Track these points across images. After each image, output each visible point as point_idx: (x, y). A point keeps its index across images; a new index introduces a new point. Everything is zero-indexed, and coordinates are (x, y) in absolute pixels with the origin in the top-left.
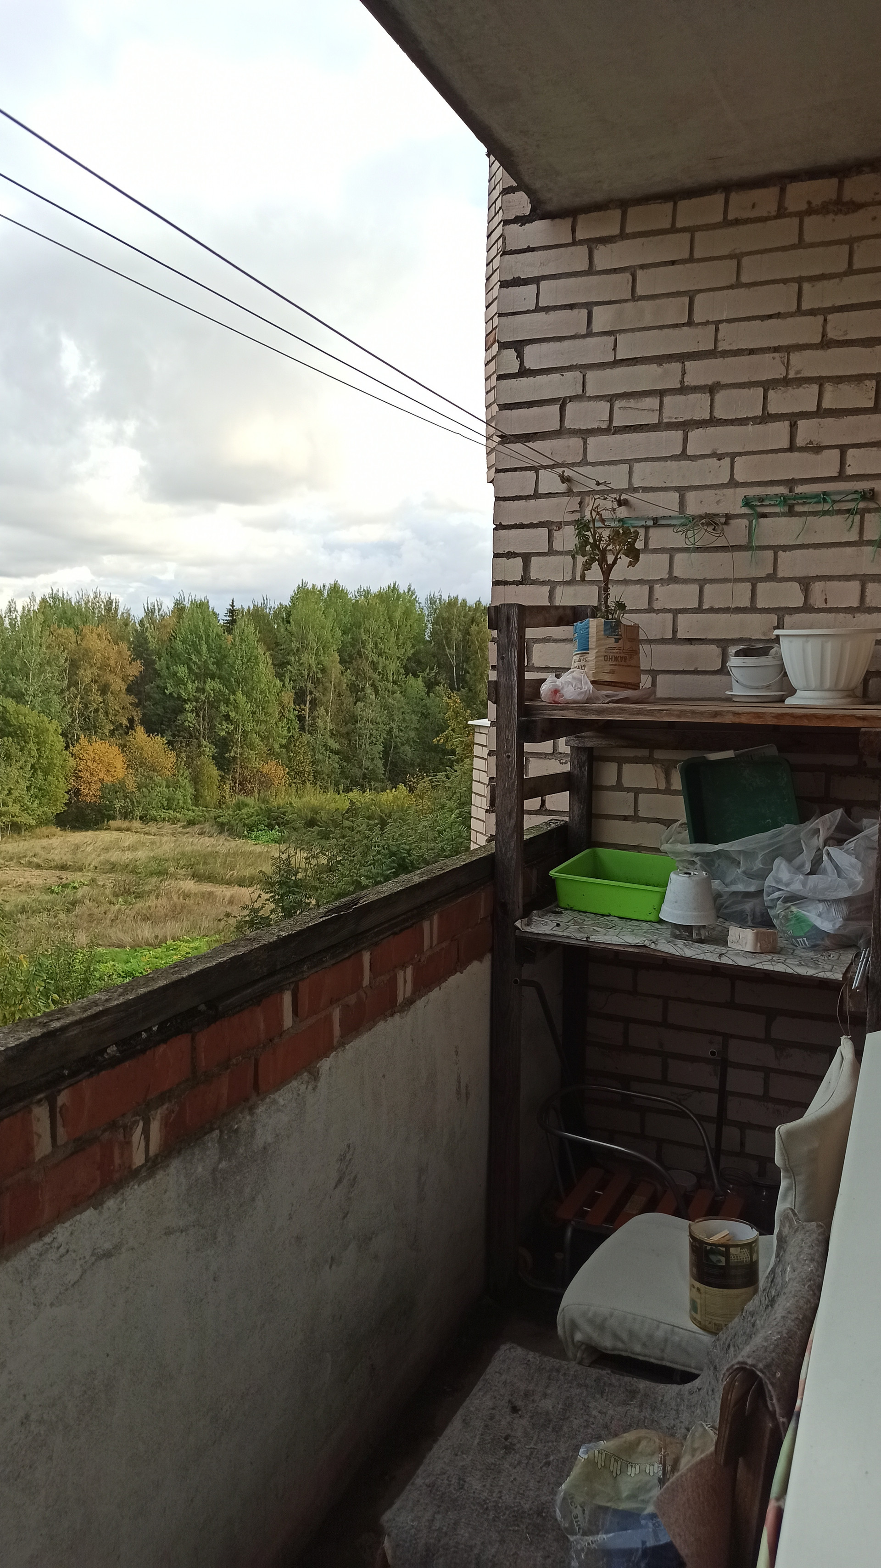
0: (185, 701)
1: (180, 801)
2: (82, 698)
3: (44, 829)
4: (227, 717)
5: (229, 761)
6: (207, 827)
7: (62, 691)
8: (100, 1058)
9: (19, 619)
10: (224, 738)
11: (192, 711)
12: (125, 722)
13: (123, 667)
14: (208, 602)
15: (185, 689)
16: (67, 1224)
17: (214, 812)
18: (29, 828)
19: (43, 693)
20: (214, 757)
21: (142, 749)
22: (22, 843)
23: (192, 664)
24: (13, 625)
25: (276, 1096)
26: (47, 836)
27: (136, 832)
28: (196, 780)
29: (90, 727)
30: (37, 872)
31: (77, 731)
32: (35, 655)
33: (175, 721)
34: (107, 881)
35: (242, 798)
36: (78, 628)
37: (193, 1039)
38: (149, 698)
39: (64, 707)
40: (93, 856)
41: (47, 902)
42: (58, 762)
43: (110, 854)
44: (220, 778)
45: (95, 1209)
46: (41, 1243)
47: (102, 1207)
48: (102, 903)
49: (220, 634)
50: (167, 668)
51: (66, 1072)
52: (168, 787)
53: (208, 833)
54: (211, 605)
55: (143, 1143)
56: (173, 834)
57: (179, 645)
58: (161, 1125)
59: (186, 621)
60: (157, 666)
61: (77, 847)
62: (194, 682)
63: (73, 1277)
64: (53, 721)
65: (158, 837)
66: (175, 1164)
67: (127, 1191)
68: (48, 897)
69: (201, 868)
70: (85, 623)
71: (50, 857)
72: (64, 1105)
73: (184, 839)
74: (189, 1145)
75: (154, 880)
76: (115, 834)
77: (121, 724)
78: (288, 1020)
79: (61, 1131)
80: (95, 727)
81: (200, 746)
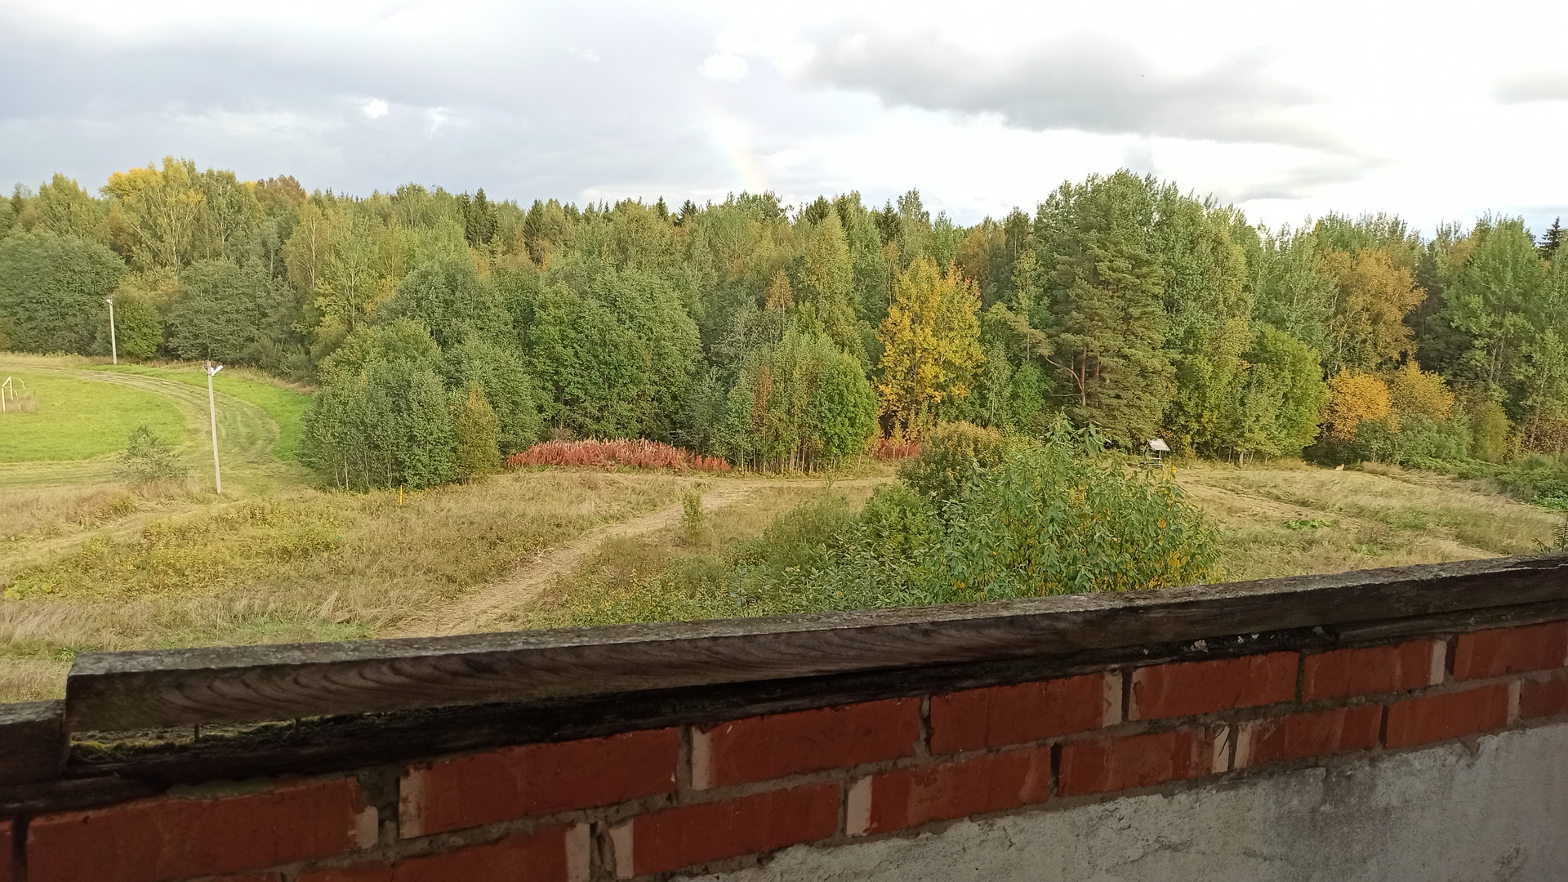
0: (1475, 337)
1: (1452, 450)
2: (1349, 327)
3: (1289, 461)
4: (1528, 359)
5: (1524, 410)
6: (1483, 484)
7: (1327, 319)
8: (1185, 649)
9: (1290, 242)
10: (1522, 383)
11: (1482, 349)
12: (1396, 356)
13: (1401, 295)
14: (1522, 222)
15: (1477, 323)
16: (1132, 800)
17: (1495, 468)
18: (1273, 457)
19: (1306, 320)
20: (1504, 404)
21: (1413, 387)
22: (1264, 472)
23: (1489, 294)
24: (1283, 249)
25: (1411, 756)
26: (1292, 469)
27: (1393, 478)
28: (1476, 428)
29: (1354, 359)
30: (1274, 504)
31: (1339, 362)
32: (1301, 280)
33: (1458, 358)
34: (1352, 526)
35: (1537, 455)
36: (1354, 252)
37: (1301, 660)
38: (1429, 330)
39: (1327, 335)
40: (1339, 496)
41: (1282, 537)
42: (1313, 393)
43: (1359, 497)
44: (1508, 429)
45: (1165, 797)
46: (1102, 808)
47: (1173, 799)
48: (1343, 548)
49: (1533, 259)
50: (1457, 298)
51: (1146, 652)
52: (1439, 432)
53: (1485, 491)
54: (1526, 226)
55: (1226, 751)
56: (1439, 486)
57: (1475, 272)
58: (1252, 739)
59: (1489, 244)
60: (1444, 296)
61: (1323, 484)
62: (1489, 315)
63: (1134, 853)
64: (1313, 349)
65: (1419, 487)
66: (1264, 787)
67: (1203, 794)
68: (1283, 531)
69: (1469, 530)
70: (1363, 246)
71: (1291, 490)
72: (1139, 682)
73: (1452, 493)
74: (1284, 772)
75: (1408, 533)
76: (1368, 477)
77: (1391, 358)
78: (1437, 674)
79: (1133, 706)
80: (1360, 359)
81: (1486, 389)
